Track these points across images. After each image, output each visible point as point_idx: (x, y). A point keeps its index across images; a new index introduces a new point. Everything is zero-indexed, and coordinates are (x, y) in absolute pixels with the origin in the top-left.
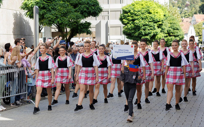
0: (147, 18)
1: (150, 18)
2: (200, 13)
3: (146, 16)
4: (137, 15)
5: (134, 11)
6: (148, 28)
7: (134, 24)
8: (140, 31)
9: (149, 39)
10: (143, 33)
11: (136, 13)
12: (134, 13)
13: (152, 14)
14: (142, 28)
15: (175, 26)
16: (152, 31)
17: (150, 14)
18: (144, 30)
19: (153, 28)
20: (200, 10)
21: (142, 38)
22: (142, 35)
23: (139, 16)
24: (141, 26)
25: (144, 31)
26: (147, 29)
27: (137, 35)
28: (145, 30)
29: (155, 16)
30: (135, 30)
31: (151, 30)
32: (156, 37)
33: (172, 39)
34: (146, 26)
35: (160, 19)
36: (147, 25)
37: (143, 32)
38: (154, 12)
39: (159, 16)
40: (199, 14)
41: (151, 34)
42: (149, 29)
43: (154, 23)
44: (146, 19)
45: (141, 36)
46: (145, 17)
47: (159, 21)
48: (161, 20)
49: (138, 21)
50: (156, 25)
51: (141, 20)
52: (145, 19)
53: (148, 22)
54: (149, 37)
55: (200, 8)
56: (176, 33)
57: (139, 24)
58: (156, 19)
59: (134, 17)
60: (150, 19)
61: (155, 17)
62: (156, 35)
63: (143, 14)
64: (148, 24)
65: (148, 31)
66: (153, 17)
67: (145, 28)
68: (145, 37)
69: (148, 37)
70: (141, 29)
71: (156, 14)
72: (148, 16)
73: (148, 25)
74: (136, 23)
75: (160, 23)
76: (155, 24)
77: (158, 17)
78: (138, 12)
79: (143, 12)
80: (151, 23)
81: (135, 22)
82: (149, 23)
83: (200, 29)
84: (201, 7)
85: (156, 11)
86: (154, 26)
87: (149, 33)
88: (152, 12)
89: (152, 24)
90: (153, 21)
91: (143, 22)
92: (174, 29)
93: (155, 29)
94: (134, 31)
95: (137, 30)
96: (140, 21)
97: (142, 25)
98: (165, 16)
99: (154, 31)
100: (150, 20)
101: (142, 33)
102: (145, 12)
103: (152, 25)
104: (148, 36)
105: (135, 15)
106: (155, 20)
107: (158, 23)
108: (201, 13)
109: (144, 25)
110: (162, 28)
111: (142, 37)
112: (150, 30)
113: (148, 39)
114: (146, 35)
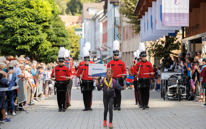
0: (26, 15)
1: (32, 15)
2: (67, 13)
3: (25, 12)
4: (10, 10)
5: (3, 3)
6: (28, 31)
7: (4, 25)
8: (14, 36)
9: (29, 51)
10: (20, 41)
11: (7, 5)
12: (4, 6)
13: (33, 8)
14: (18, 31)
15: (60, 31)
16: (34, 37)
17: (31, 8)
18: (21, 35)
19: (36, 32)
20: (69, 8)
21: (17, 49)
22: (18, 42)
23: (13, 11)
24: (15, 27)
25: (21, 37)
26: (26, 33)
27: (9, 43)
28: (23, 34)
29: (39, 12)
30: (6, 35)
31: (32, 34)
32: (40, 48)
33: (54, 51)
34: (25, 29)
35: (46, 18)
36: (25, 27)
37: (19, 39)
38: (37, 6)
39: (45, 12)
40: (66, 15)
41: (33, 43)
42: (30, 34)
43: (37, 23)
44: (24, 17)
45: (16, 44)
46: (22, 13)
47: (45, 21)
48: (48, 19)
49: (11, 19)
50: (40, 27)
51: (16, 18)
52: (22, 16)
53: (28, 22)
54: (29, 46)
55: (68, 5)
56: (61, 42)
57: (14, 25)
58: (40, 17)
59: (5, 13)
60: (31, 17)
61: (39, 14)
62: (40, 44)
63: (19, 7)
64: (27, 25)
65: (28, 37)
66: (36, 13)
67: (22, 31)
68: (23, 47)
69: (27, 47)
70: (17, 33)
71: (40, 9)
72: (28, 11)
73: (28, 27)
74: (9, 24)
75: (47, 24)
76: (38, 25)
77: (43, 14)
78: (11, 5)
79: (19, 4)
80: (32, 23)
81: (7, 20)
82: (30, 24)
83: (73, 38)
84: (70, 4)
85: (41, 5)
86: (37, 28)
87: (29, 41)
88: (35, 5)
89: (34, 25)
90: (35, 21)
91: (19, 22)
92: (58, 35)
93: (38, 34)
94: (4, 36)
95: (9, 34)
96: (14, 20)
97: (18, 27)
98: (53, 12)
99: (38, 37)
100: (31, 19)
101: (17, 39)
102: (23, 5)
103: (34, 27)
104: (27, 45)
105: (7, 9)
106: (39, 19)
107: (42, 24)
108: (70, 13)
109: (20, 27)
110: (48, 33)
111: (16, 46)
112: (31, 36)
113: (27, 50)
114: (24, 43)
